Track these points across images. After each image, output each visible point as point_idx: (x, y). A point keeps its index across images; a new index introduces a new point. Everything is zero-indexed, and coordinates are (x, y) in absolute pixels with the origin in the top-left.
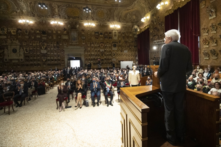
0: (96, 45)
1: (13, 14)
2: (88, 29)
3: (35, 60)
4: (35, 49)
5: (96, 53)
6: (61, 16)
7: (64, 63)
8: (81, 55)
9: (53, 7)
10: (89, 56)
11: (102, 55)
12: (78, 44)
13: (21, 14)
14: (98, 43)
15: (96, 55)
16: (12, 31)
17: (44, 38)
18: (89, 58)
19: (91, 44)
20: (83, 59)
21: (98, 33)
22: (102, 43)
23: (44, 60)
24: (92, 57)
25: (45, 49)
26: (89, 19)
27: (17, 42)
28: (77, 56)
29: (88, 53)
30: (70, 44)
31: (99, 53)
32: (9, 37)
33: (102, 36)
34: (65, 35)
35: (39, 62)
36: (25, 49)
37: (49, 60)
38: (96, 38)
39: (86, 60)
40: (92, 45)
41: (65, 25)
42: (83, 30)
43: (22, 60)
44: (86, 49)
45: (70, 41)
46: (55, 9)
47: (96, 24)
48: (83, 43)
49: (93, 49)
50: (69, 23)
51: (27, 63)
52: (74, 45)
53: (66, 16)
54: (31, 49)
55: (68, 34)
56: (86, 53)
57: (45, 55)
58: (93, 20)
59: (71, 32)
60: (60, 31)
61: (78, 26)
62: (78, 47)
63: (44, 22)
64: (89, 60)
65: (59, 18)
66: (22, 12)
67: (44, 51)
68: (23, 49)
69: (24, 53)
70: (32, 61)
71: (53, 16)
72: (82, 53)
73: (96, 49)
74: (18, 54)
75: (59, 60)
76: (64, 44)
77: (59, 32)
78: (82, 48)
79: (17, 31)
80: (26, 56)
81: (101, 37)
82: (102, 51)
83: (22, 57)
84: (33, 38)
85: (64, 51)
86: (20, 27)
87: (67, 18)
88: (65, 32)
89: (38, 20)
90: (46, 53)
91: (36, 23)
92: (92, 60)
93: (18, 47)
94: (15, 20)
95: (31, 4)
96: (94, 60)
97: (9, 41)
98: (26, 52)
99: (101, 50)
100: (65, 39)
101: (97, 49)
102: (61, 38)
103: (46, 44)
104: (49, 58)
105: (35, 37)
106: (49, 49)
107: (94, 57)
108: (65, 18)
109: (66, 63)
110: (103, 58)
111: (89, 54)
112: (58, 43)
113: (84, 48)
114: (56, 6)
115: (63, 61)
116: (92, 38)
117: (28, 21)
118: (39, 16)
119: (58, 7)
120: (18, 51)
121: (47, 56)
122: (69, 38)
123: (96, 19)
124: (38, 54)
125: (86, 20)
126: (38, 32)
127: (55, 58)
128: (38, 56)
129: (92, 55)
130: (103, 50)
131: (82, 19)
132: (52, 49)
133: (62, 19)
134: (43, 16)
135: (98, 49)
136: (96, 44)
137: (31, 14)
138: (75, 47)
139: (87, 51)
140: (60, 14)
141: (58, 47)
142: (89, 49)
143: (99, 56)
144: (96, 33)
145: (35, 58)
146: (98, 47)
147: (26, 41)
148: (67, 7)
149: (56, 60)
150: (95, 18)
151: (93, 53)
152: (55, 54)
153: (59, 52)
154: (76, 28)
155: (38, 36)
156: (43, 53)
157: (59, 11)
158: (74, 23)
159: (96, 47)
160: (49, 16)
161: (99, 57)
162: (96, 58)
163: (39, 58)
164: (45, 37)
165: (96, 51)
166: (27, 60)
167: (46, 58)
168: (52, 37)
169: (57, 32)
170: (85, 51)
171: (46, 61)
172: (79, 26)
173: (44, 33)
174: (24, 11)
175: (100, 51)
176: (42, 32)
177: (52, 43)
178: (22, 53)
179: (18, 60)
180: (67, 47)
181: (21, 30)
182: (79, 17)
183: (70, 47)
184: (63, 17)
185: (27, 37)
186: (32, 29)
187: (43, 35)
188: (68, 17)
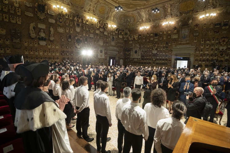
0: (213, 42)
1: (137, 24)
2: (205, 23)
3: (147, 59)
4: (149, 50)
5: (212, 52)
6: (173, 15)
7: (171, 63)
8: (190, 54)
9: (166, 8)
10: (201, 56)
11: (222, 55)
12: (188, 42)
13: (142, 23)
14: (217, 38)
15: (212, 55)
16: (136, 37)
17: (156, 40)
18: (200, 58)
19: (205, 41)
20: (192, 59)
21: (220, 24)
22: (224, 38)
23: (154, 60)
24: (204, 57)
25: (156, 50)
26: (208, 8)
27: (138, 45)
28: (186, 56)
29: (199, 52)
30: (179, 43)
31: (216, 52)
32: (134, 42)
33: (227, 27)
34: (175, 34)
35: (150, 61)
36: (142, 50)
37: (158, 60)
38: (215, 32)
39: (195, 61)
40: (208, 42)
41: (176, 24)
42: (197, 25)
43: (139, 59)
44: (197, 48)
45: (180, 40)
46: (168, 9)
47: (218, 12)
48: (195, 40)
49: (207, 47)
50: (180, 21)
51: (142, 61)
52: (184, 44)
53: (178, 14)
54: (146, 50)
55: (178, 32)
56: (196, 53)
57: (155, 55)
58: (214, 8)
59: (182, 30)
60: (171, 30)
61: (190, 21)
62: (188, 46)
63: (157, 25)
64: (200, 60)
65: (171, 17)
66: (142, 20)
67: (155, 52)
68: (141, 50)
69: (141, 53)
70: (145, 60)
71: (165, 17)
72: (192, 52)
73: (212, 47)
74: (138, 55)
75: (166, 60)
76: (173, 44)
77: (169, 32)
78: (193, 47)
79: (138, 37)
80: (142, 56)
81: (225, 30)
82: (223, 50)
83: (140, 57)
84: (148, 41)
85: (172, 50)
86: (140, 33)
87: (179, 15)
88: (176, 31)
89: (153, 24)
90: (156, 54)
91: (151, 27)
92: (204, 61)
93: (138, 48)
94: (138, 28)
95: (149, 12)
96: (208, 61)
97: (134, 45)
98: (142, 53)
99: (221, 48)
100: (175, 39)
101: (214, 46)
102: (171, 38)
103: (157, 45)
104: (158, 58)
105: (149, 40)
106: (159, 49)
107: (208, 57)
108: (177, 16)
109: (173, 63)
110: (222, 59)
111: (202, 54)
112: (167, 43)
113: (195, 46)
114: (169, 6)
115: (170, 60)
116: (209, 32)
117: (145, 27)
118: (154, 21)
119: (171, 5)
120: (138, 52)
121: (156, 56)
122: (179, 37)
123: (220, 5)
124: (150, 54)
125: (204, 10)
126: (152, 35)
127: (163, 58)
128: (150, 55)
129: (205, 54)
130: (225, 48)
131: (198, 12)
132: (161, 49)
133: (173, 18)
134: (157, 20)
135: (217, 47)
136: (213, 40)
137: (149, 20)
138: (185, 46)
139: (199, 50)
140: (172, 13)
141: (167, 47)
142: (202, 47)
143: (216, 56)
144: (216, 25)
145: (148, 58)
146: (217, 44)
147: (143, 44)
148: (180, 3)
149: (163, 60)
150: (218, 5)
151: (207, 52)
152: (164, 54)
153: (167, 52)
154: (188, 25)
155: (152, 39)
156: (154, 53)
157: (171, 10)
158: (186, 18)
159: (213, 45)
160: (162, 18)
161: (215, 58)
162: (210, 59)
163: (150, 57)
164: (157, 38)
165: (212, 49)
166: (142, 59)
167: (156, 57)
168: (163, 38)
169: (167, 32)
170: (196, 50)
171: (155, 60)
172: (192, 21)
173: (156, 35)
174: (144, 19)
175: (219, 49)
176: (155, 35)
177: (162, 44)
178: (140, 54)
179: (138, 59)
180: (176, 46)
181: (140, 35)
182: (193, 10)
183: (178, 47)
184: (174, 15)
185: (144, 40)
186: (148, 33)
187: (155, 37)
188: (180, 13)
